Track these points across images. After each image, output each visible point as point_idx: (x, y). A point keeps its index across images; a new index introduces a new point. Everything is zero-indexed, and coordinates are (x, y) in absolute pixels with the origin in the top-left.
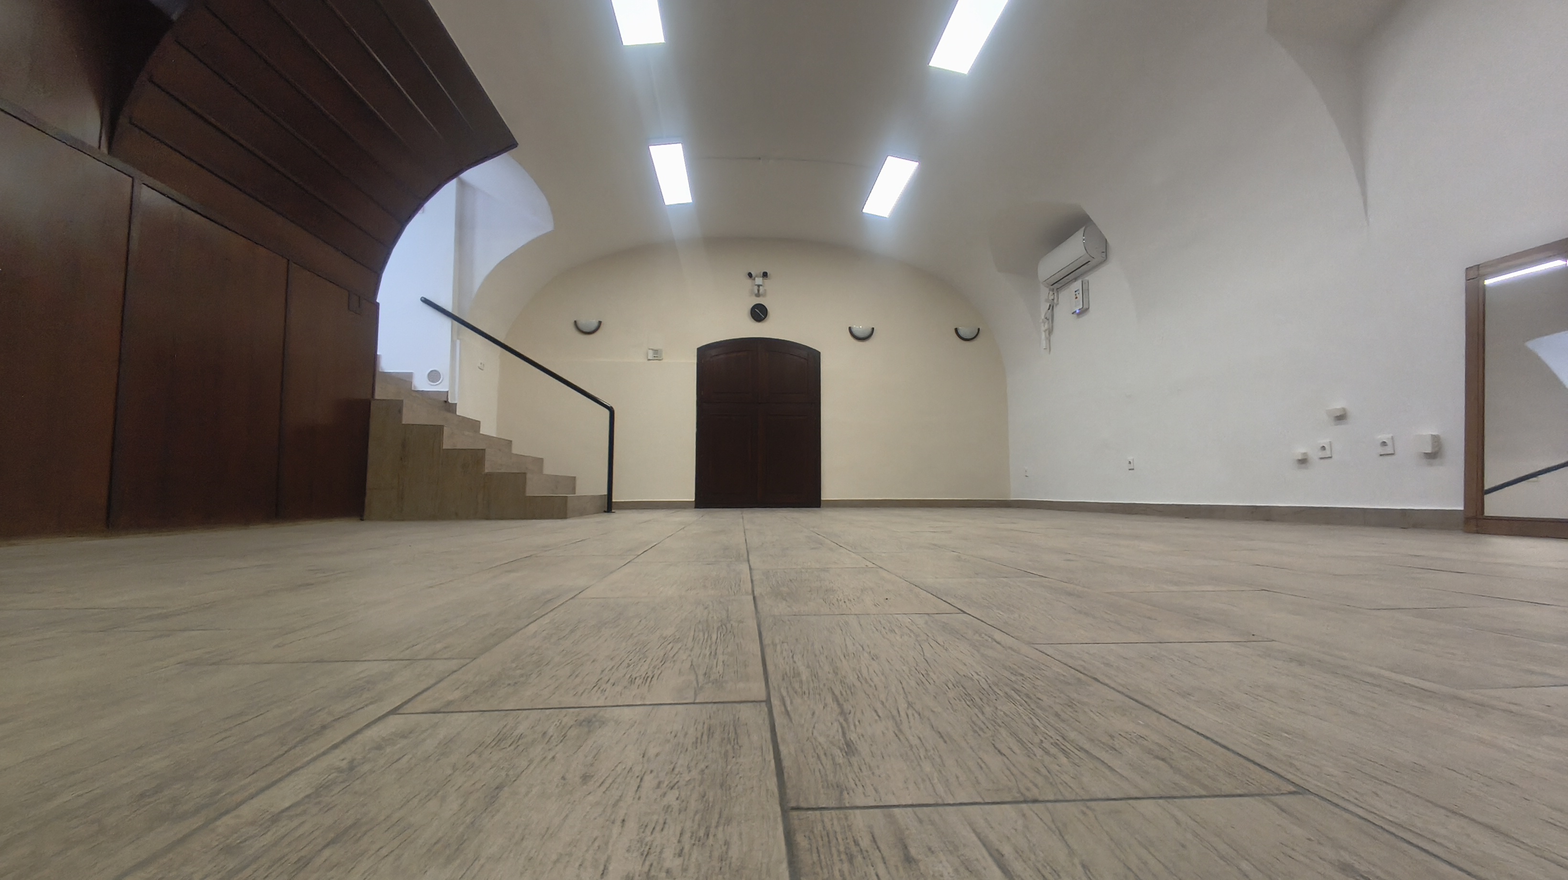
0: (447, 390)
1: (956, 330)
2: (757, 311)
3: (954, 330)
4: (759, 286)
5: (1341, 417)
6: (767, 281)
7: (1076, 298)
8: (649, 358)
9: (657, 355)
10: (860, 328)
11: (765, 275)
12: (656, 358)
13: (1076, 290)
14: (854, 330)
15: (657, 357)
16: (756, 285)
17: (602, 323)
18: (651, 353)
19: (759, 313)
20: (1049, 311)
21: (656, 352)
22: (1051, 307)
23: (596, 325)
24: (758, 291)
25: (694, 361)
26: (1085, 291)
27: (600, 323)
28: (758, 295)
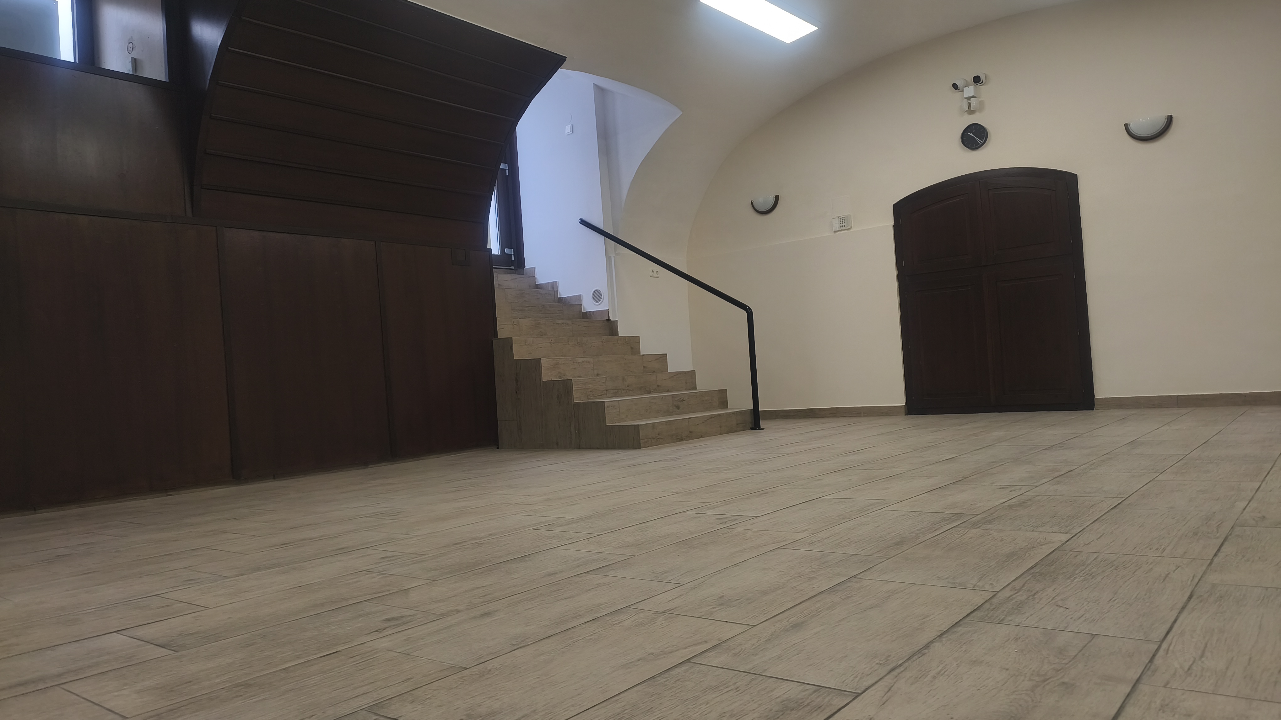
0: (607, 309)
2: (972, 135)
4: (970, 98)
6: (982, 88)
8: (835, 230)
9: (845, 224)
10: (1145, 123)
11: (977, 80)
12: (844, 228)
14: (1132, 127)
15: (845, 226)
16: (965, 98)
17: (781, 197)
18: (836, 224)
19: (974, 138)
21: (842, 219)
23: (773, 200)
24: (969, 104)
25: (889, 222)
27: (777, 198)
28: (971, 111)
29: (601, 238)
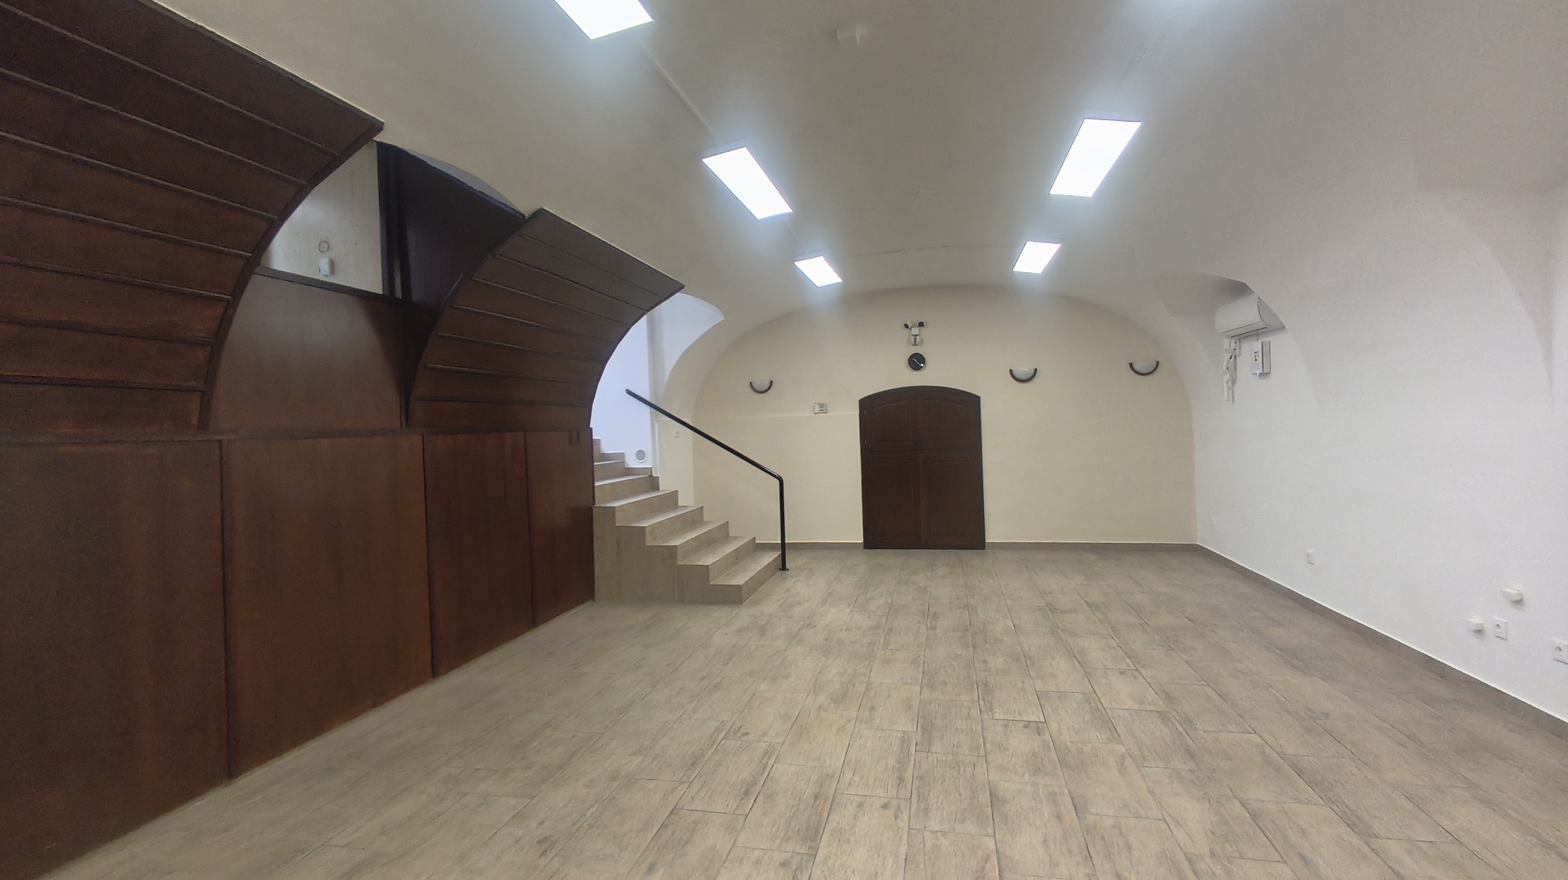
0: (650, 466)
1: (1131, 364)
2: (915, 360)
3: (1129, 367)
4: (916, 335)
5: (1518, 602)
6: (922, 329)
7: (1256, 360)
8: (816, 412)
9: (823, 408)
10: (1023, 370)
11: (921, 324)
12: (822, 412)
13: (1256, 351)
14: (1014, 371)
15: (823, 410)
16: (913, 335)
17: (773, 382)
18: (817, 406)
19: (916, 362)
20: (1232, 360)
21: (821, 405)
22: (1234, 357)
23: (768, 384)
24: (915, 339)
25: (857, 412)
26: (1265, 353)
27: (772, 382)
28: (915, 344)
29: (647, 409)
